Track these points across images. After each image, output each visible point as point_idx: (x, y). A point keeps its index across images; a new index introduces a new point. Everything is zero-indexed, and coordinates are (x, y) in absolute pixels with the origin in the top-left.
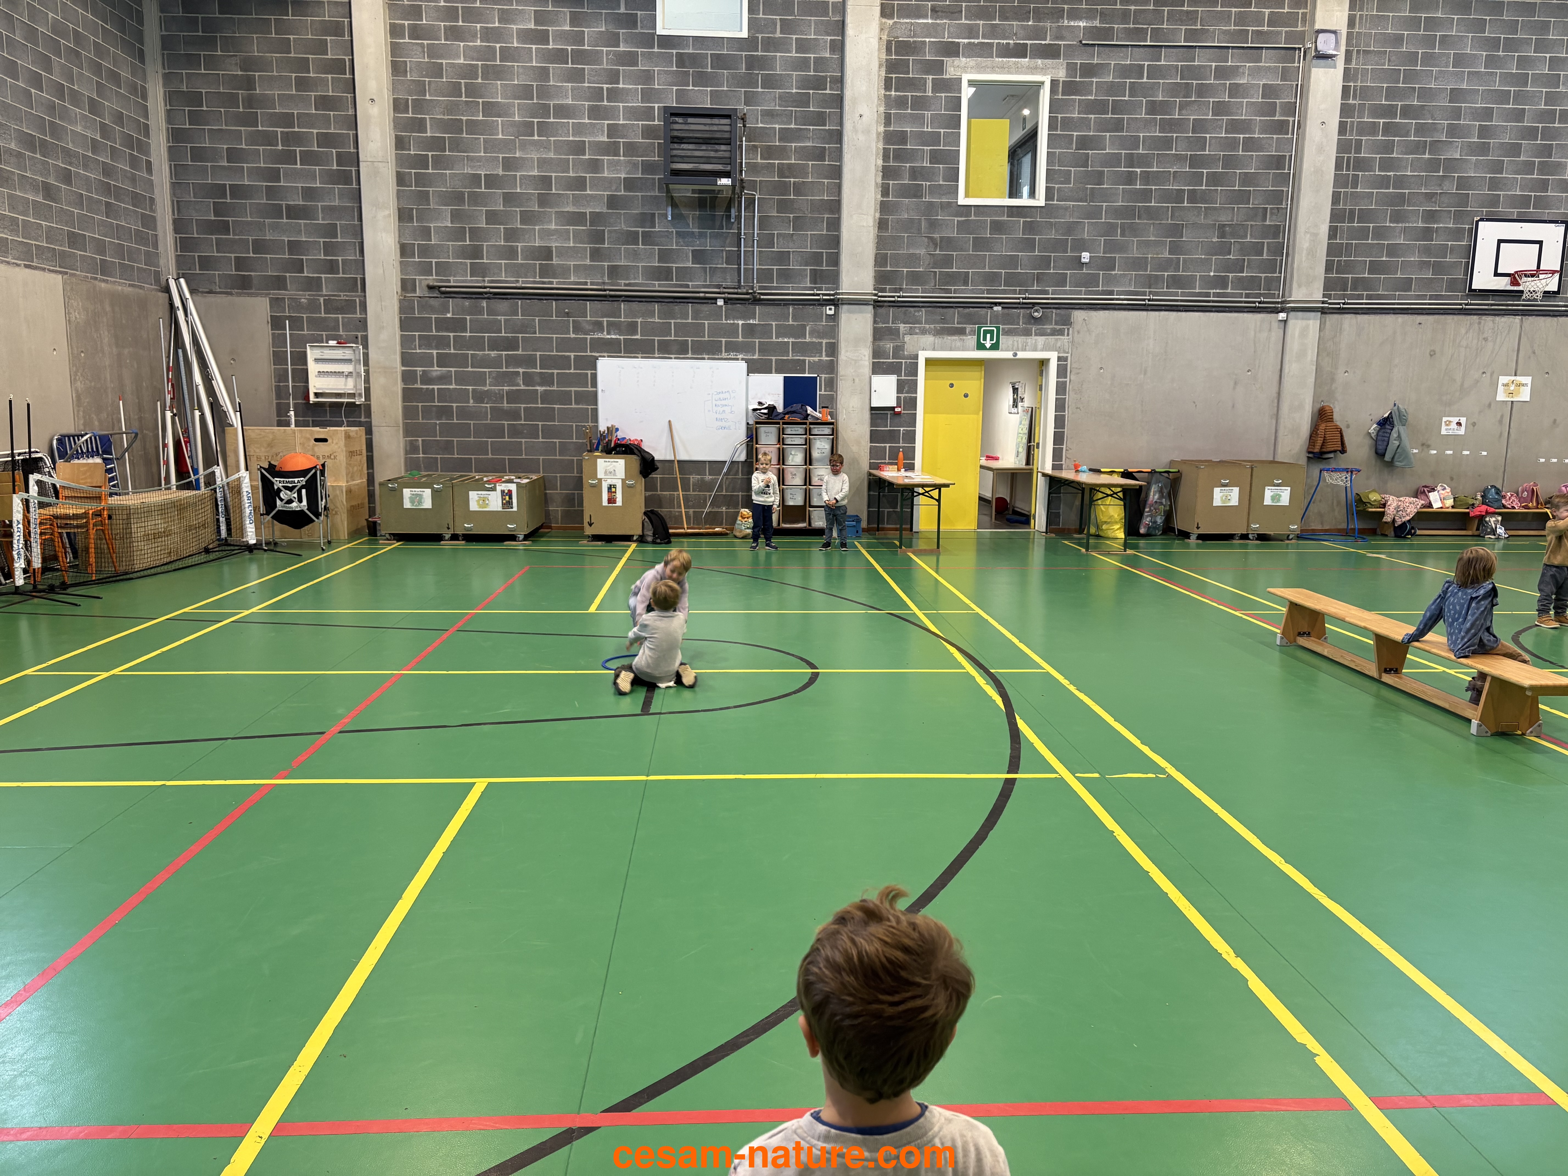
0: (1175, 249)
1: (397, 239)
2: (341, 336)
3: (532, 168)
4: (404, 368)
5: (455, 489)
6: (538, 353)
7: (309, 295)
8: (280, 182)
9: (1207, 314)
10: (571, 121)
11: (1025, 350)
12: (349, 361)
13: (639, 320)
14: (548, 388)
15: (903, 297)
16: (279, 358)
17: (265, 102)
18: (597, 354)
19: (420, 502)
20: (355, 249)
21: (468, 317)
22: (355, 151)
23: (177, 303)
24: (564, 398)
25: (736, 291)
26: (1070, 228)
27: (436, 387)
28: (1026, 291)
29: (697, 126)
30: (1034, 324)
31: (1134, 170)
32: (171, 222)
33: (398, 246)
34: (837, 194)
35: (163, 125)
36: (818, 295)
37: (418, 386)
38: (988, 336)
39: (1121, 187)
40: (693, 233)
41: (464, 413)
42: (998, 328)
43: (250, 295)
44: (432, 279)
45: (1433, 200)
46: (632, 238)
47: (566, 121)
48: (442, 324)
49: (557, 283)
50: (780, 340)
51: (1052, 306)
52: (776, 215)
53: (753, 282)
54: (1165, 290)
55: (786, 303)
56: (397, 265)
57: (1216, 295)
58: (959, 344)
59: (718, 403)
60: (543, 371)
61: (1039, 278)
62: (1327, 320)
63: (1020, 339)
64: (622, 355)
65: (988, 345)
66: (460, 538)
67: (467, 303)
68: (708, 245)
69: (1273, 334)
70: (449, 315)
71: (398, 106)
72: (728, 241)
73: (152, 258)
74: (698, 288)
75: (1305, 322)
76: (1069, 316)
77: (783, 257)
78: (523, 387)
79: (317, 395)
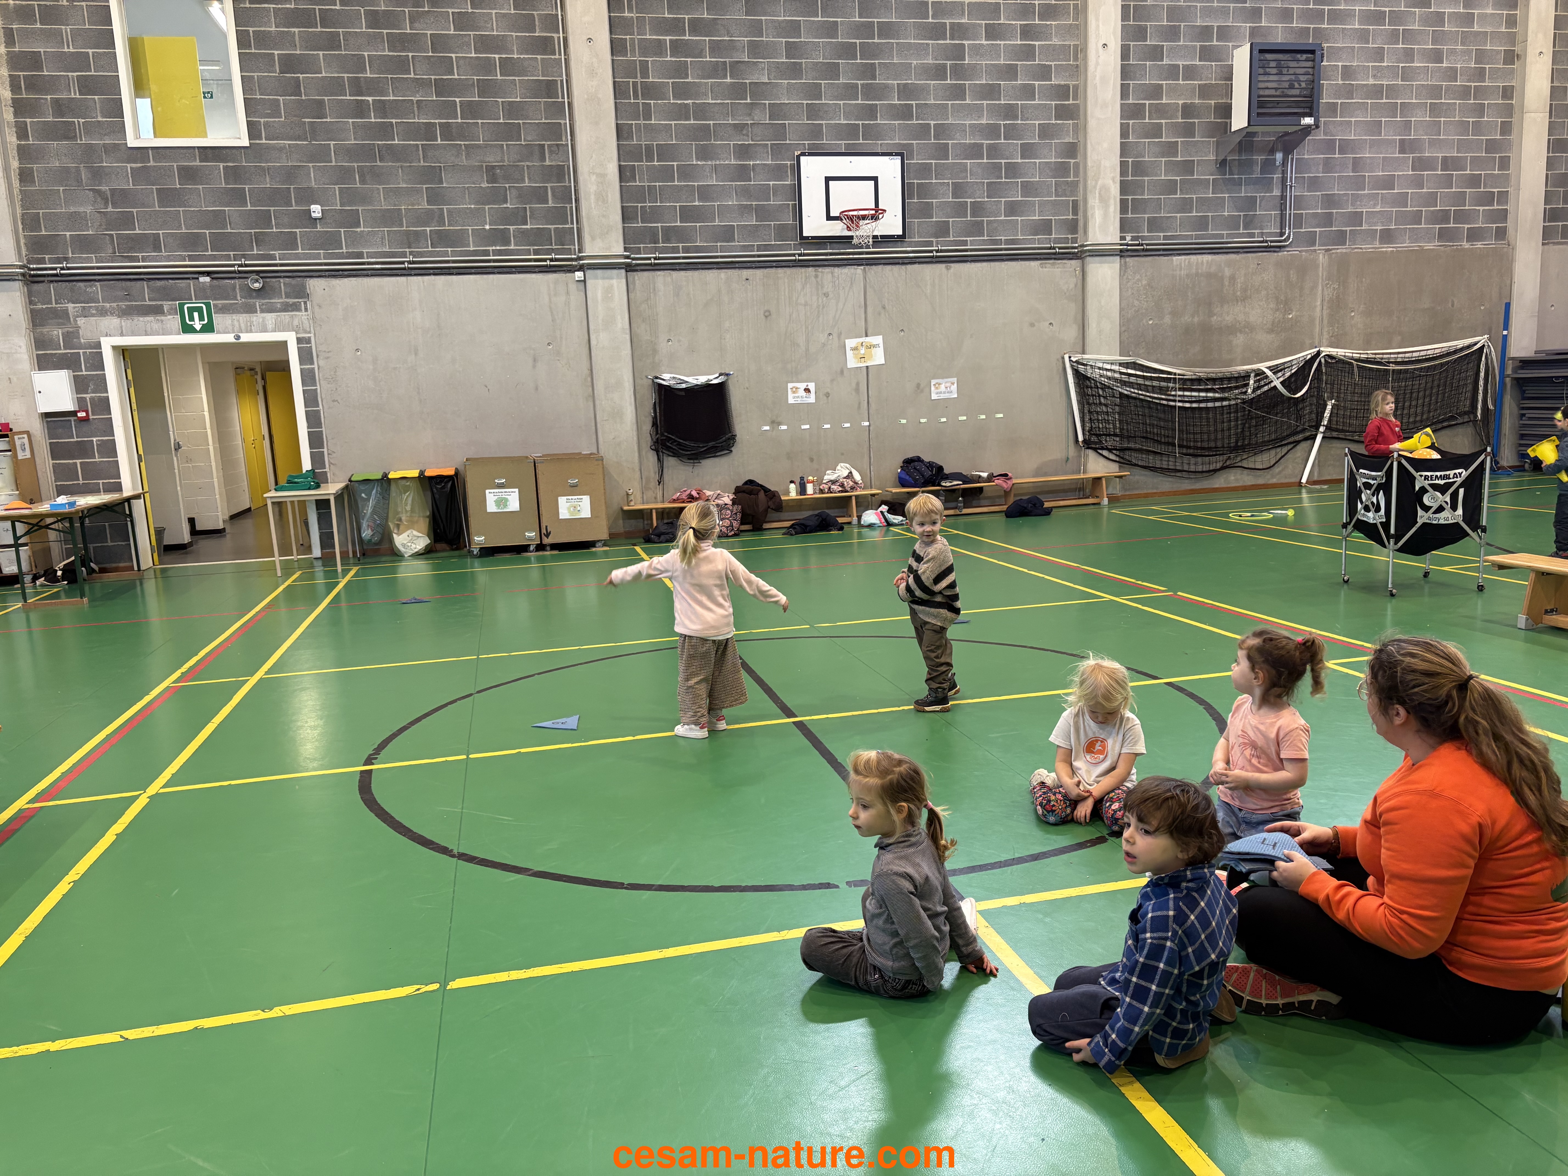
0: (434, 197)
9: (485, 276)
11: (251, 331)
15: (68, 268)
26: (290, 174)
28: (244, 256)
30: (258, 297)
31: (363, 98)
38: (196, 315)
39: (350, 120)
42: (208, 305)
45: (744, 132)
51: (282, 274)
54: (430, 249)
57: (496, 252)
58: (156, 326)
61: (259, 240)
62: (636, 278)
63: (243, 318)
65: (198, 326)
69: (572, 297)
75: (607, 282)
76: (304, 287)
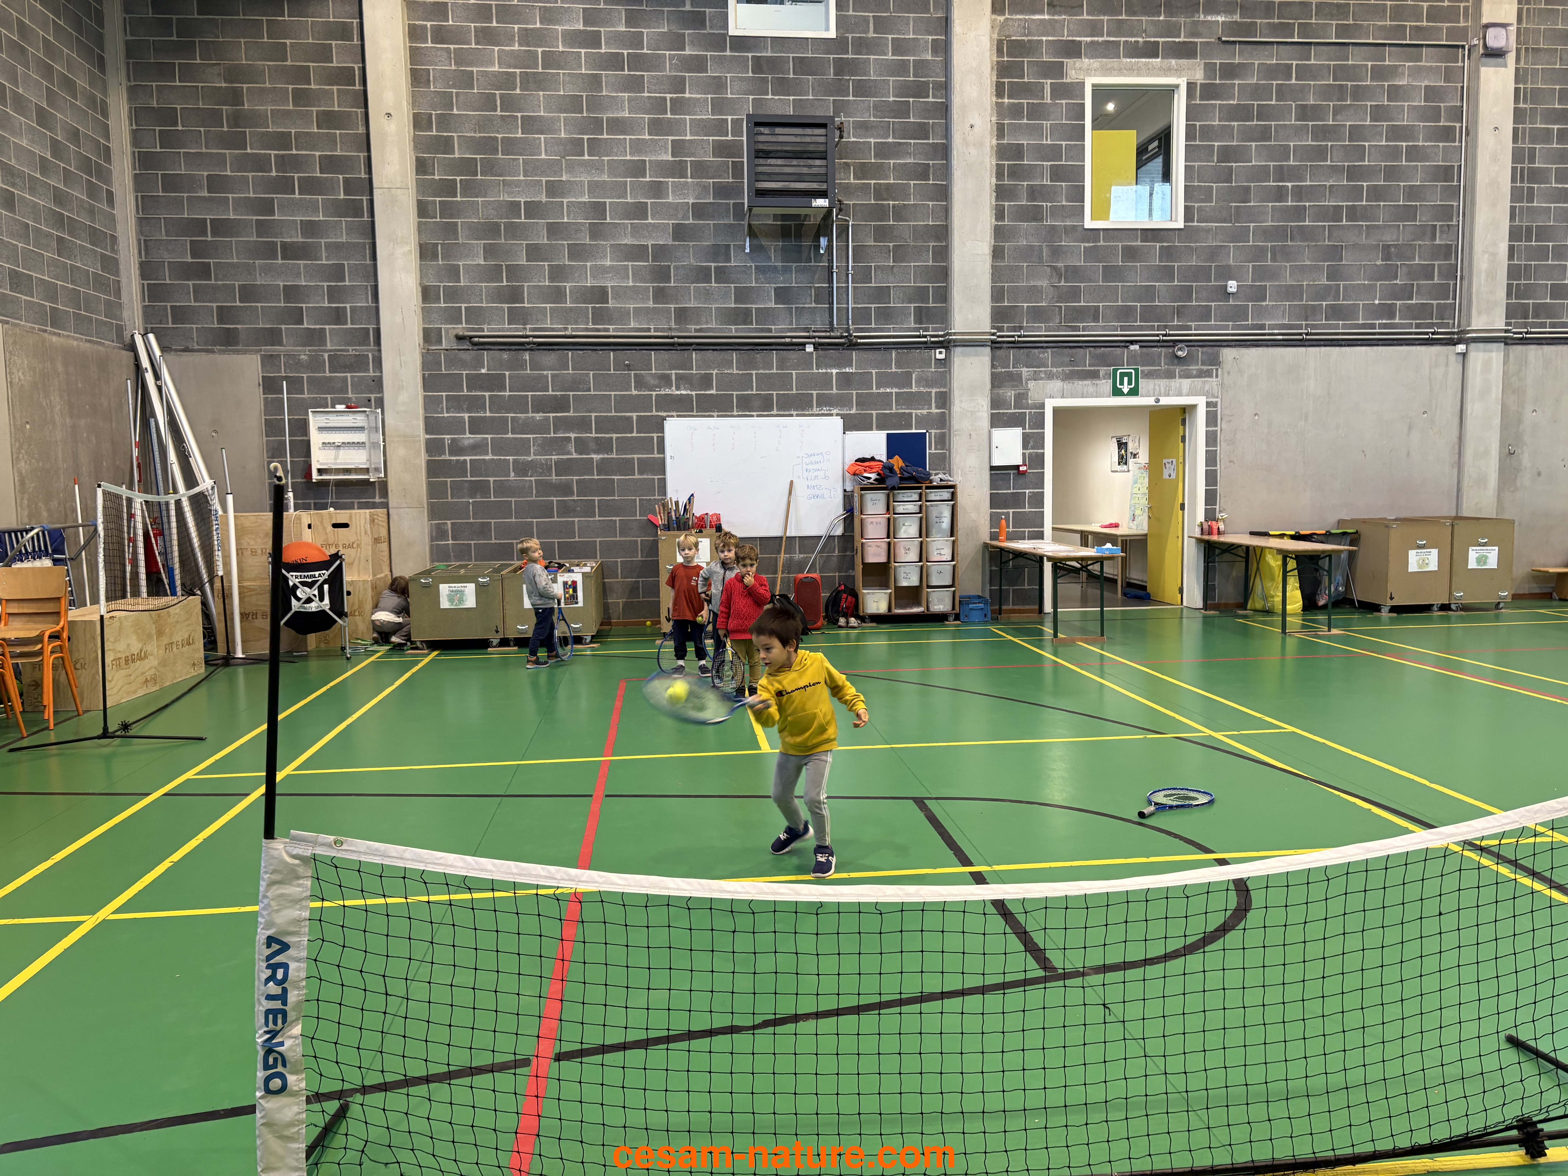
0: (1334, 274)
1: (418, 281)
2: (349, 399)
3: (582, 194)
4: (428, 436)
5: (506, 582)
6: (593, 415)
7: (309, 351)
8: (274, 215)
9: (1375, 348)
10: (628, 137)
11: (1168, 395)
12: (361, 429)
13: (714, 372)
14: (606, 456)
15: (1025, 336)
16: (273, 427)
17: (256, 119)
18: (664, 414)
19: (461, 600)
20: (367, 293)
21: (507, 373)
22: (367, 176)
23: (145, 363)
24: (625, 467)
25: (828, 334)
26: (1214, 253)
27: (468, 458)
28: (1166, 327)
29: (787, 137)
30: (1178, 365)
31: (1284, 184)
32: (137, 265)
33: (420, 289)
34: (943, 219)
35: (128, 148)
36: (925, 336)
37: (447, 457)
38: (1126, 379)
39: (1270, 204)
40: (775, 267)
41: (502, 489)
42: (1136, 370)
43: (237, 352)
44: (462, 328)
46: (703, 275)
47: (622, 137)
48: (475, 382)
49: (614, 330)
50: (882, 390)
51: (1196, 344)
52: (873, 244)
53: (848, 324)
54: (1324, 322)
55: (888, 347)
56: (419, 311)
57: (1381, 326)
58: (1091, 389)
59: (810, 467)
60: (600, 435)
61: (1180, 312)
62: (1511, 351)
63: (1163, 383)
64: (694, 413)
65: (1126, 390)
66: (512, 643)
67: (505, 356)
68: (794, 281)
69: (1451, 369)
70: (483, 371)
71: (419, 122)
72: (817, 276)
73: (114, 308)
74: (782, 332)
75: (1487, 355)
76: (1217, 355)
77: (882, 294)
78: (575, 456)
79: (320, 471)
